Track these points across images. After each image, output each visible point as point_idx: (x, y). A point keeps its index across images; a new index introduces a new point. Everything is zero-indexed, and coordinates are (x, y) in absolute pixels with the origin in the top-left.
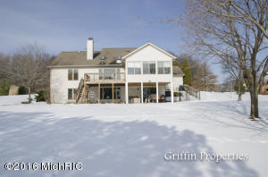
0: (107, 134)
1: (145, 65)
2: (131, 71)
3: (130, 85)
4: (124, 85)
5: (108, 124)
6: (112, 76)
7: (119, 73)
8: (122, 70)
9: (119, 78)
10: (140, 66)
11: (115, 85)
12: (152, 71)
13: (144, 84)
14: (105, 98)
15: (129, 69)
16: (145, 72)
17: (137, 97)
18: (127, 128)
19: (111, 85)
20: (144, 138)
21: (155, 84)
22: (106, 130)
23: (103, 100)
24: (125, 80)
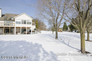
0: (6, 46)
2: (17, 23)
3: (16, 28)
4: (14, 28)
5: (7, 42)
6: (10, 24)
10: (21, 21)
11: (11, 28)
12: (25, 23)
13: (22, 28)
16: (22, 23)
17: (19, 32)
18: (15, 43)
19: (9, 27)
20: (21, 46)
21: (26, 28)
22: (6, 44)
24: (14, 26)
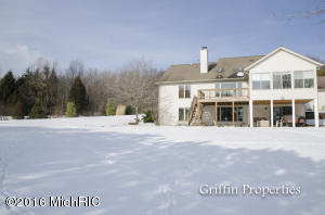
0: (230, 164)
1: (276, 77)
2: (256, 85)
3: (255, 103)
4: (247, 103)
5: (230, 151)
6: (232, 92)
7: (241, 89)
8: (244, 85)
9: (241, 95)
10: (269, 78)
11: (236, 103)
12: (287, 85)
13: (275, 102)
14: (223, 119)
15: (254, 83)
16: (276, 86)
17: (265, 119)
18: (256, 158)
19: (231, 103)
20: (281, 172)
21: (290, 102)
22: (228, 158)
23: (220, 122)
24: (248, 97)
